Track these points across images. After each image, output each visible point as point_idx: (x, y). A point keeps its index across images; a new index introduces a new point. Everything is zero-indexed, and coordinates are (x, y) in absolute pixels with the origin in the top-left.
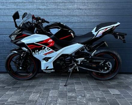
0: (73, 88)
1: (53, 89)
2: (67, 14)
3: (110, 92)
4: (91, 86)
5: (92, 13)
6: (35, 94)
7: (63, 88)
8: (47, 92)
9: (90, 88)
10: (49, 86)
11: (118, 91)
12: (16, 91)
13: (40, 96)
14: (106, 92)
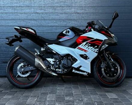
0: (71, 92)
1: (50, 93)
2: (64, 18)
3: (107, 96)
4: (88, 90)
5: (90, 17)
6: (32, 98)
7: (61, 92)
8: (44, 96)
9: (87, 92)
10: (47, 90)
11: (116, 96)
13: (38, 100)
14: (104, 96)
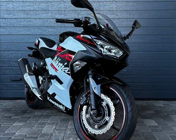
6: (49, 125)
8: (65, 123)
12: (25, 122)
13: (56, 129)
